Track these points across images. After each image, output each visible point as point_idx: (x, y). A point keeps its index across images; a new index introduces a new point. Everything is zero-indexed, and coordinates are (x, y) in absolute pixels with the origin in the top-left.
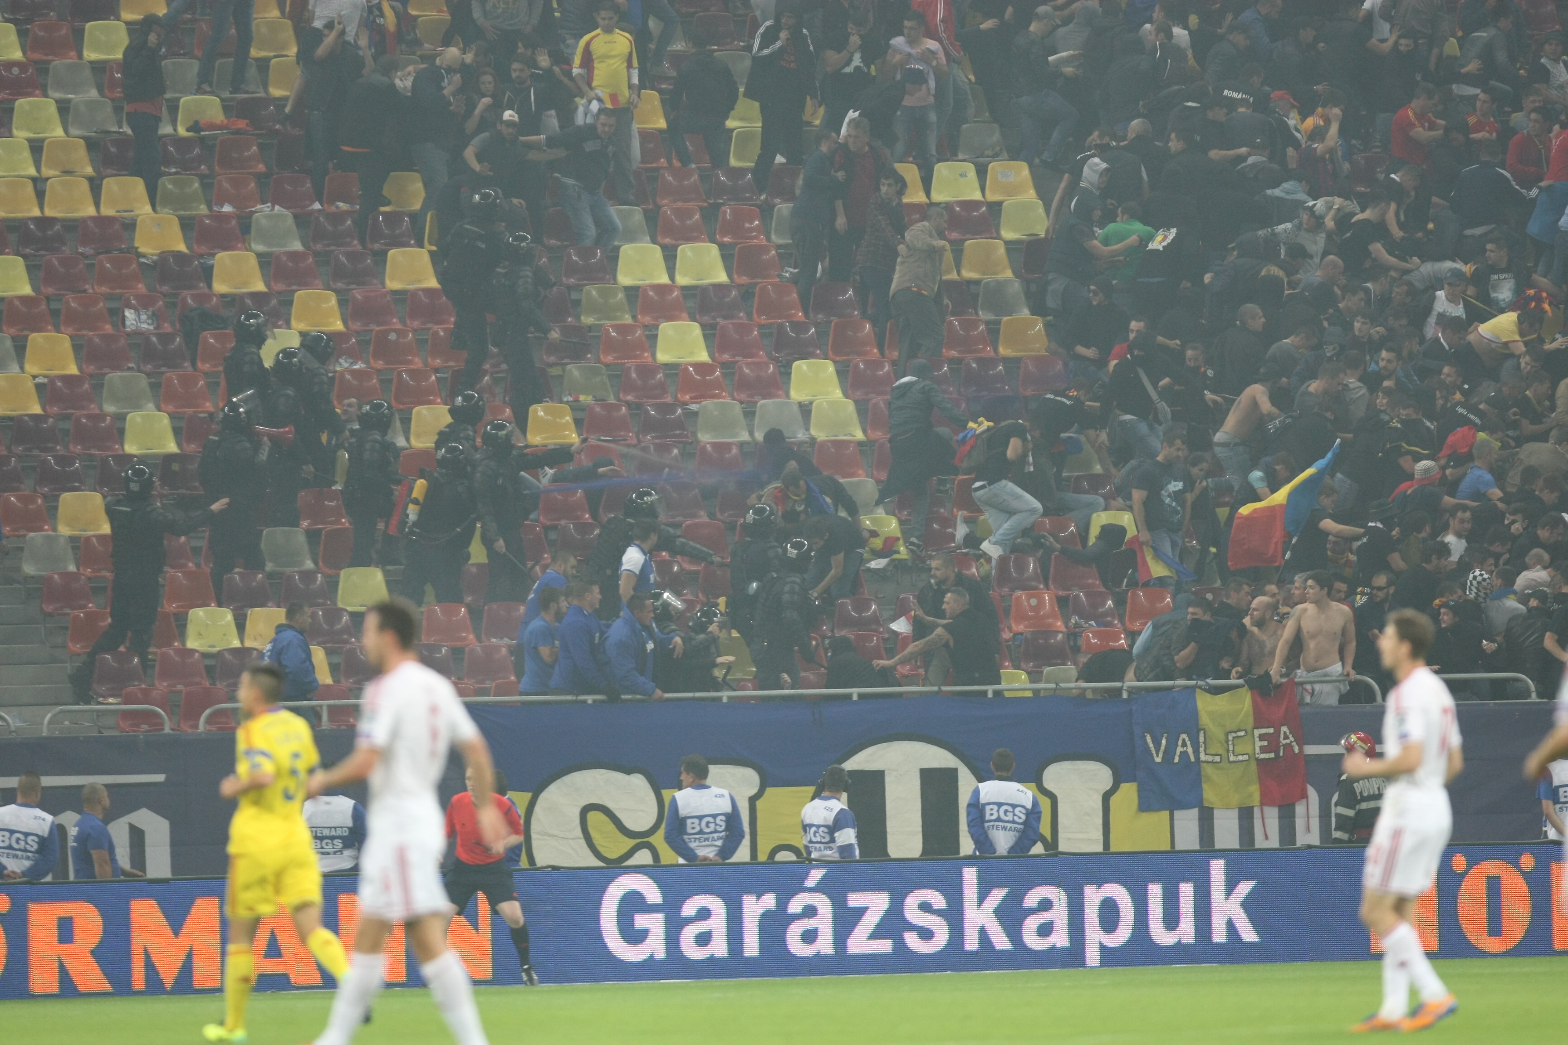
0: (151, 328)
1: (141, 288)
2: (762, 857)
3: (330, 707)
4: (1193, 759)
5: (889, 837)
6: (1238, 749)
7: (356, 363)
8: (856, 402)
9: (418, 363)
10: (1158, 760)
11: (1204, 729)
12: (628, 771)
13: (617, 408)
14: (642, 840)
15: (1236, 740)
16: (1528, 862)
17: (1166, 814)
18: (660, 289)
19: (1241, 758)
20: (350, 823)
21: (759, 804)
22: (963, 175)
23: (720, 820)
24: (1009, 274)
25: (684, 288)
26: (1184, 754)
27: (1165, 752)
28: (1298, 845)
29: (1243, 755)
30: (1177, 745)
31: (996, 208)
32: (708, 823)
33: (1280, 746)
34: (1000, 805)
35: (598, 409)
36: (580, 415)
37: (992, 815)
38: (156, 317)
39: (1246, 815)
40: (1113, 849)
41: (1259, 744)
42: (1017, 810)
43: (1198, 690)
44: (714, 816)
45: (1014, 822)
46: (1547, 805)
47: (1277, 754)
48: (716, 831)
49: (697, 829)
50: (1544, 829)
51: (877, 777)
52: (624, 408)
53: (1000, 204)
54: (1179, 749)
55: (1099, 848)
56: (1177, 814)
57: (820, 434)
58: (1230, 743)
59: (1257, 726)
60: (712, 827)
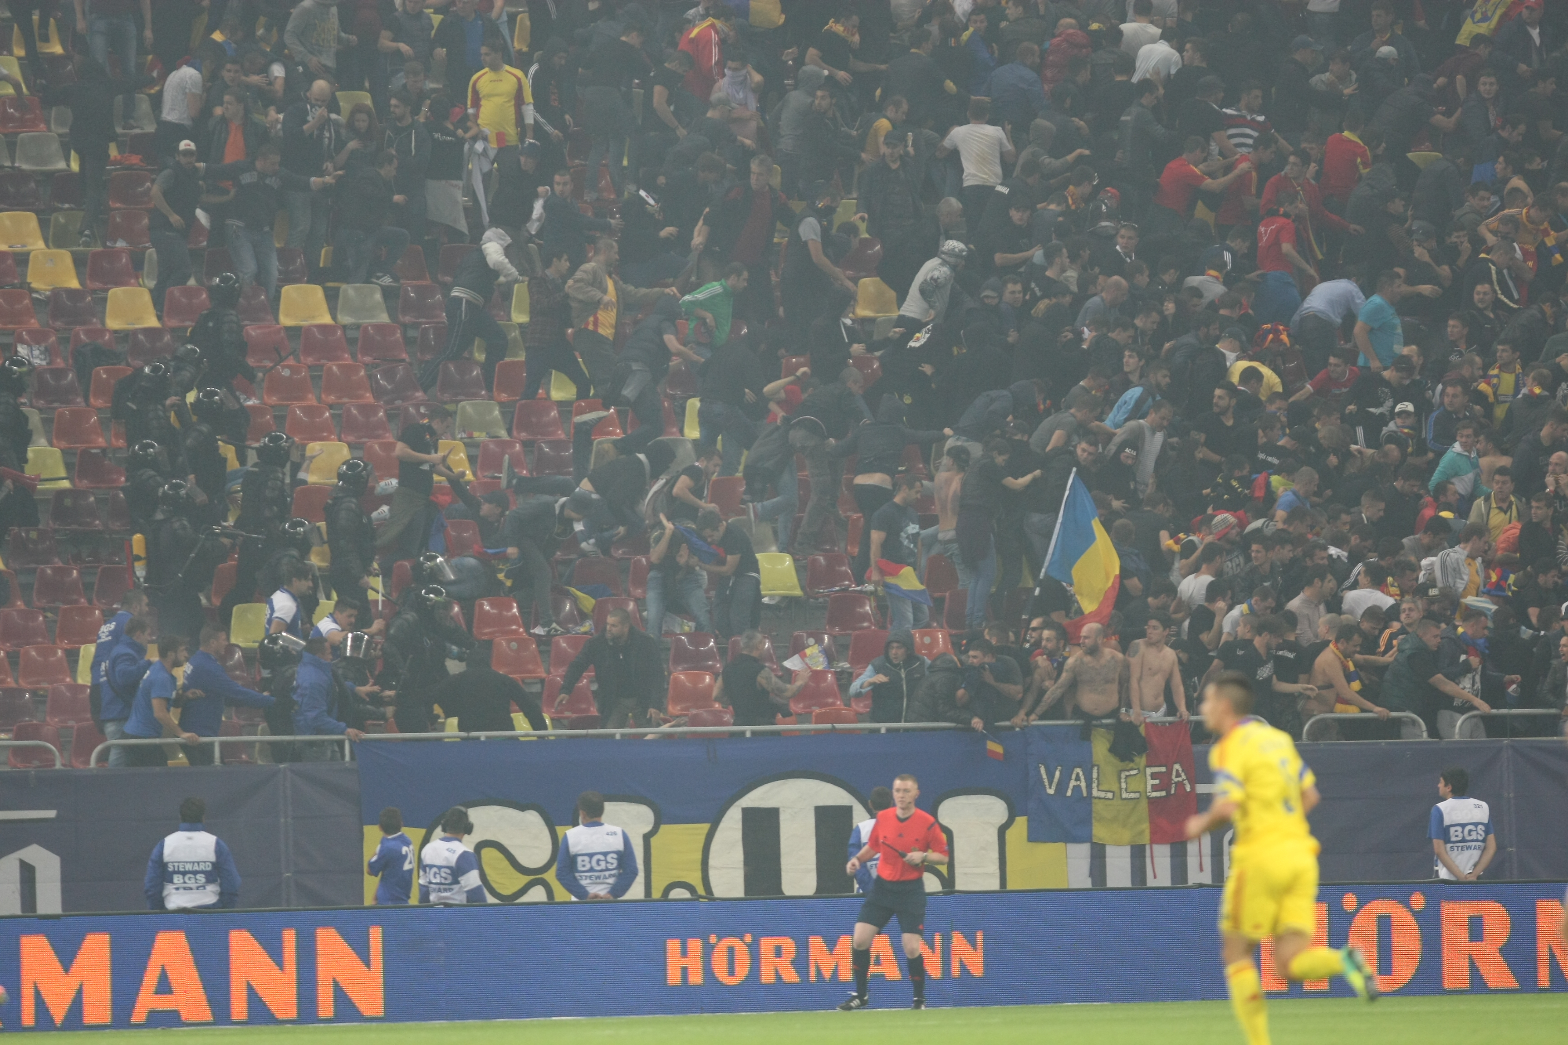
0: (44, 363)
1: (34, 323)
2: (656, 894)
3: (223, 745)
4: (1085, 794)
5: (783, 874)
6: (1130, 787)
7: (250, 399)
9: (311, 400)
10: (1051, 791)
11: (1097, 765)
12: (522, 808)
13: (511, 445)
14: (535, 876)
15: (1129, 780)
16: (1418, 901)
19: (1132, 795)
20: (213, 858)
21: (654, 841)
23: (612, 859)
26: (1077, 788)
27: (1058, 784)
28: (1190, 883)
29: (1135, 792)
30: (1070, 779)
32: (598, 861)
33: (1171, 785)
35: (492, 446)
36: (474, 451)
38: (49, 352)
39: (1138, 854)
40: (1010, 887)
41: (1151, 782)
44: (605, 854)
46: (1437, 843)
47: (1168, 792)
48: (607, 870)
49: (588, 867)
50: (1436, 868)
51: (772, 815)
52: (518, 445)
54: (1073, 783)
55: (994, 884)
58: (1123, 780)
59: (1149, 765)
60: (603, 865)
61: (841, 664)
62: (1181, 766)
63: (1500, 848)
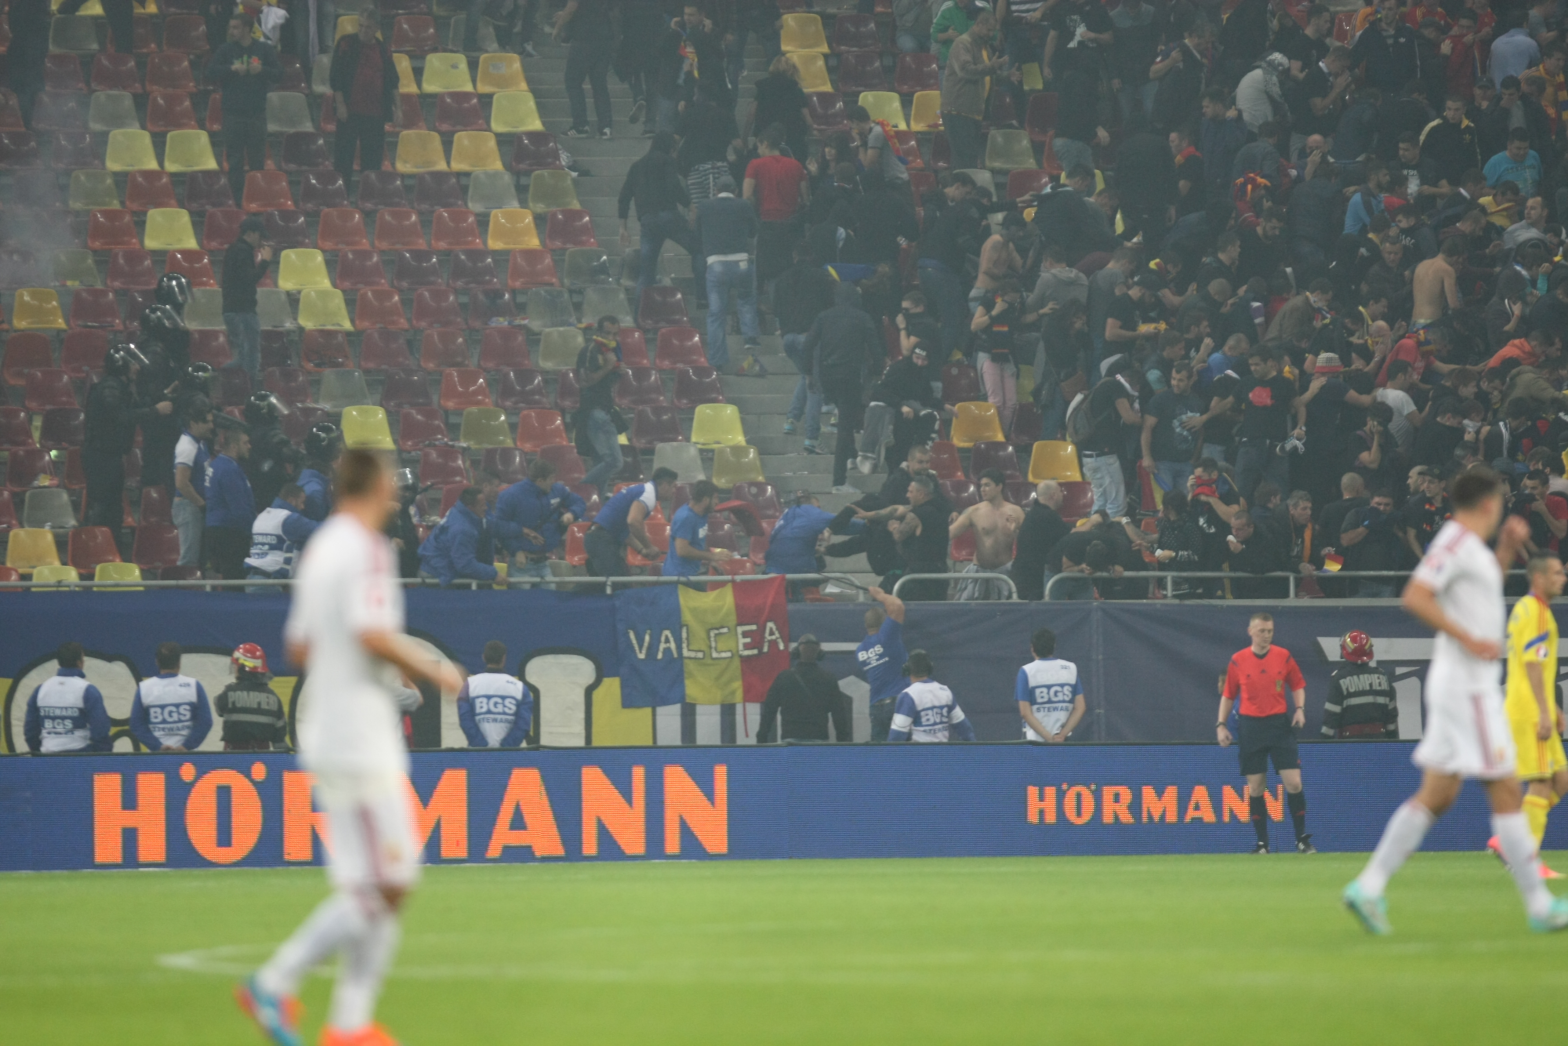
4: (676, 655)
6: (721, 646)
8: (344, 291)
10: (642, 656)
11: (687, 626)
12: (109, 659)
13: (104, 293)
15: (718, 637)
17: (649, 710)
18: (149, 175)
19: (724, 655)
20: (80, 704)
22: (454, 67)
23: (185, 711)
24: (498, 165)
25: (173, 175)
26: (667, 651)
27: (649, 648)
29: (725, 652)
30: (660, 642)
31: (486, 100)
32: (170, 713)
33: (764, 642)
34: (489, 697)
35: (85, 295)
36: (67, 300)
37: (481, 707)
39: (728, 712)
40: (596, 743)
41: (742, 641)
42: (507, 701)
43: (680, 587)
44: (177, 706)
45: (504, 713)
47: (760, 651)
48: (180, 721)
49: (160, 719)
50: (1023, 730)
52: (111, 294)
53: (490, 96)
54: (662, 646)
55: (581, 743)
56: (660, 710)
57: (307, 323)
58: (712, 639)
59: (740, 624)
60: (175, 717)
61: (433, 518)
62: (776, 624)
63: (1089, 709)
